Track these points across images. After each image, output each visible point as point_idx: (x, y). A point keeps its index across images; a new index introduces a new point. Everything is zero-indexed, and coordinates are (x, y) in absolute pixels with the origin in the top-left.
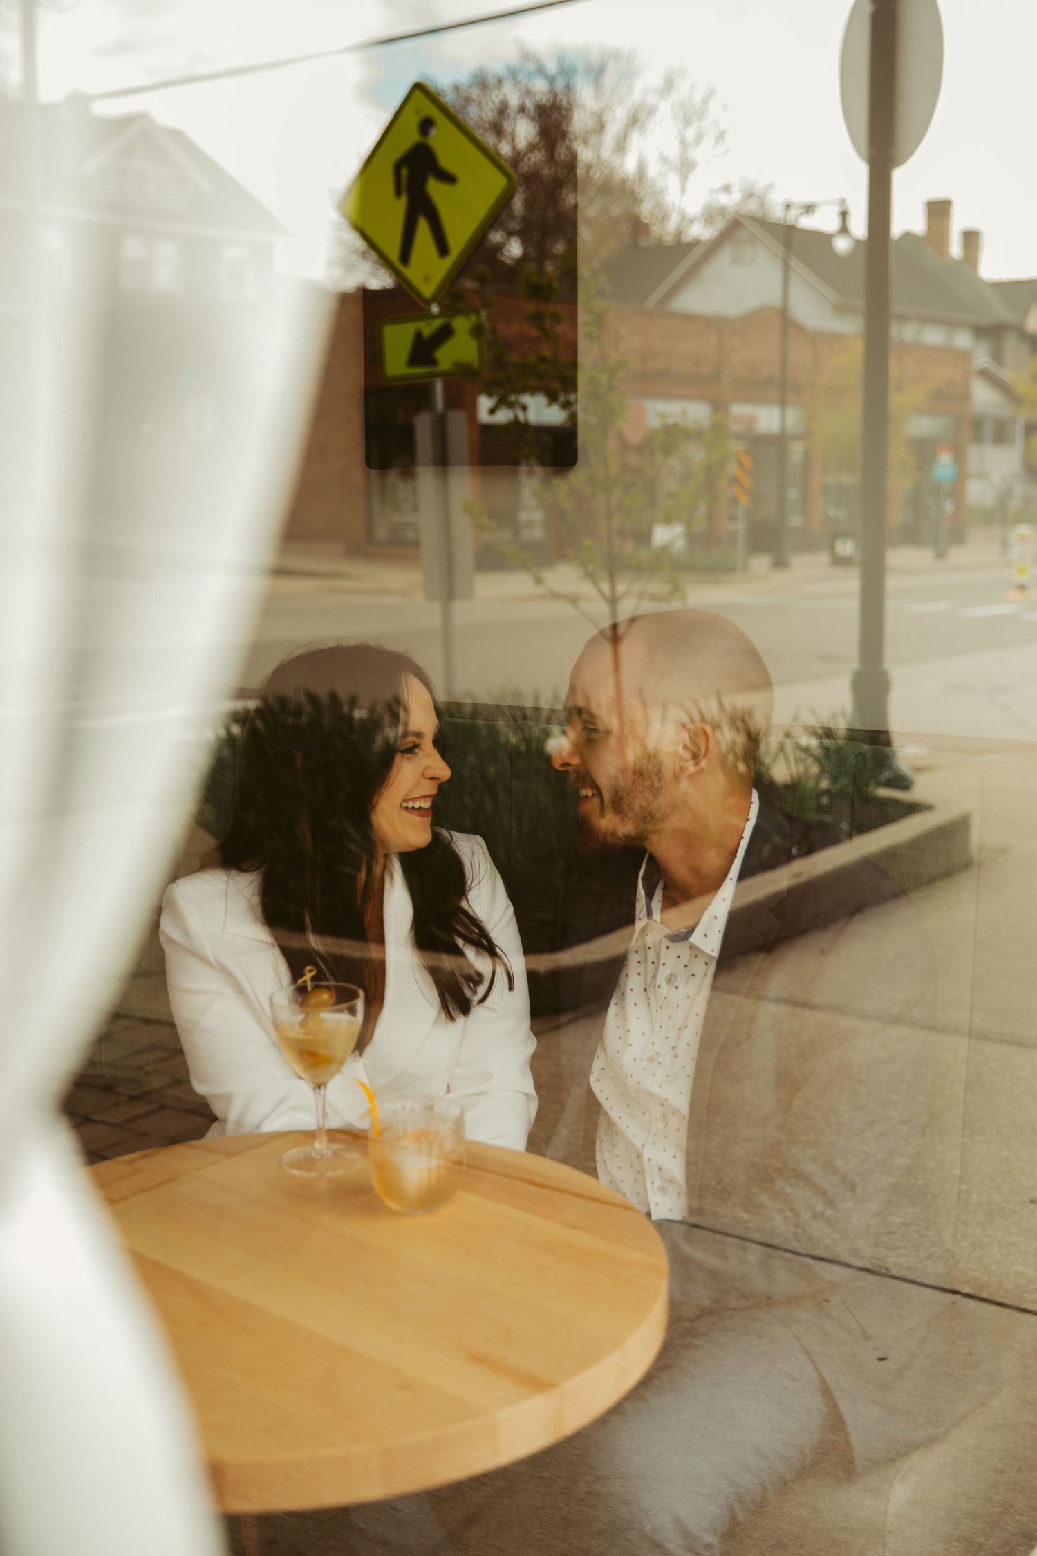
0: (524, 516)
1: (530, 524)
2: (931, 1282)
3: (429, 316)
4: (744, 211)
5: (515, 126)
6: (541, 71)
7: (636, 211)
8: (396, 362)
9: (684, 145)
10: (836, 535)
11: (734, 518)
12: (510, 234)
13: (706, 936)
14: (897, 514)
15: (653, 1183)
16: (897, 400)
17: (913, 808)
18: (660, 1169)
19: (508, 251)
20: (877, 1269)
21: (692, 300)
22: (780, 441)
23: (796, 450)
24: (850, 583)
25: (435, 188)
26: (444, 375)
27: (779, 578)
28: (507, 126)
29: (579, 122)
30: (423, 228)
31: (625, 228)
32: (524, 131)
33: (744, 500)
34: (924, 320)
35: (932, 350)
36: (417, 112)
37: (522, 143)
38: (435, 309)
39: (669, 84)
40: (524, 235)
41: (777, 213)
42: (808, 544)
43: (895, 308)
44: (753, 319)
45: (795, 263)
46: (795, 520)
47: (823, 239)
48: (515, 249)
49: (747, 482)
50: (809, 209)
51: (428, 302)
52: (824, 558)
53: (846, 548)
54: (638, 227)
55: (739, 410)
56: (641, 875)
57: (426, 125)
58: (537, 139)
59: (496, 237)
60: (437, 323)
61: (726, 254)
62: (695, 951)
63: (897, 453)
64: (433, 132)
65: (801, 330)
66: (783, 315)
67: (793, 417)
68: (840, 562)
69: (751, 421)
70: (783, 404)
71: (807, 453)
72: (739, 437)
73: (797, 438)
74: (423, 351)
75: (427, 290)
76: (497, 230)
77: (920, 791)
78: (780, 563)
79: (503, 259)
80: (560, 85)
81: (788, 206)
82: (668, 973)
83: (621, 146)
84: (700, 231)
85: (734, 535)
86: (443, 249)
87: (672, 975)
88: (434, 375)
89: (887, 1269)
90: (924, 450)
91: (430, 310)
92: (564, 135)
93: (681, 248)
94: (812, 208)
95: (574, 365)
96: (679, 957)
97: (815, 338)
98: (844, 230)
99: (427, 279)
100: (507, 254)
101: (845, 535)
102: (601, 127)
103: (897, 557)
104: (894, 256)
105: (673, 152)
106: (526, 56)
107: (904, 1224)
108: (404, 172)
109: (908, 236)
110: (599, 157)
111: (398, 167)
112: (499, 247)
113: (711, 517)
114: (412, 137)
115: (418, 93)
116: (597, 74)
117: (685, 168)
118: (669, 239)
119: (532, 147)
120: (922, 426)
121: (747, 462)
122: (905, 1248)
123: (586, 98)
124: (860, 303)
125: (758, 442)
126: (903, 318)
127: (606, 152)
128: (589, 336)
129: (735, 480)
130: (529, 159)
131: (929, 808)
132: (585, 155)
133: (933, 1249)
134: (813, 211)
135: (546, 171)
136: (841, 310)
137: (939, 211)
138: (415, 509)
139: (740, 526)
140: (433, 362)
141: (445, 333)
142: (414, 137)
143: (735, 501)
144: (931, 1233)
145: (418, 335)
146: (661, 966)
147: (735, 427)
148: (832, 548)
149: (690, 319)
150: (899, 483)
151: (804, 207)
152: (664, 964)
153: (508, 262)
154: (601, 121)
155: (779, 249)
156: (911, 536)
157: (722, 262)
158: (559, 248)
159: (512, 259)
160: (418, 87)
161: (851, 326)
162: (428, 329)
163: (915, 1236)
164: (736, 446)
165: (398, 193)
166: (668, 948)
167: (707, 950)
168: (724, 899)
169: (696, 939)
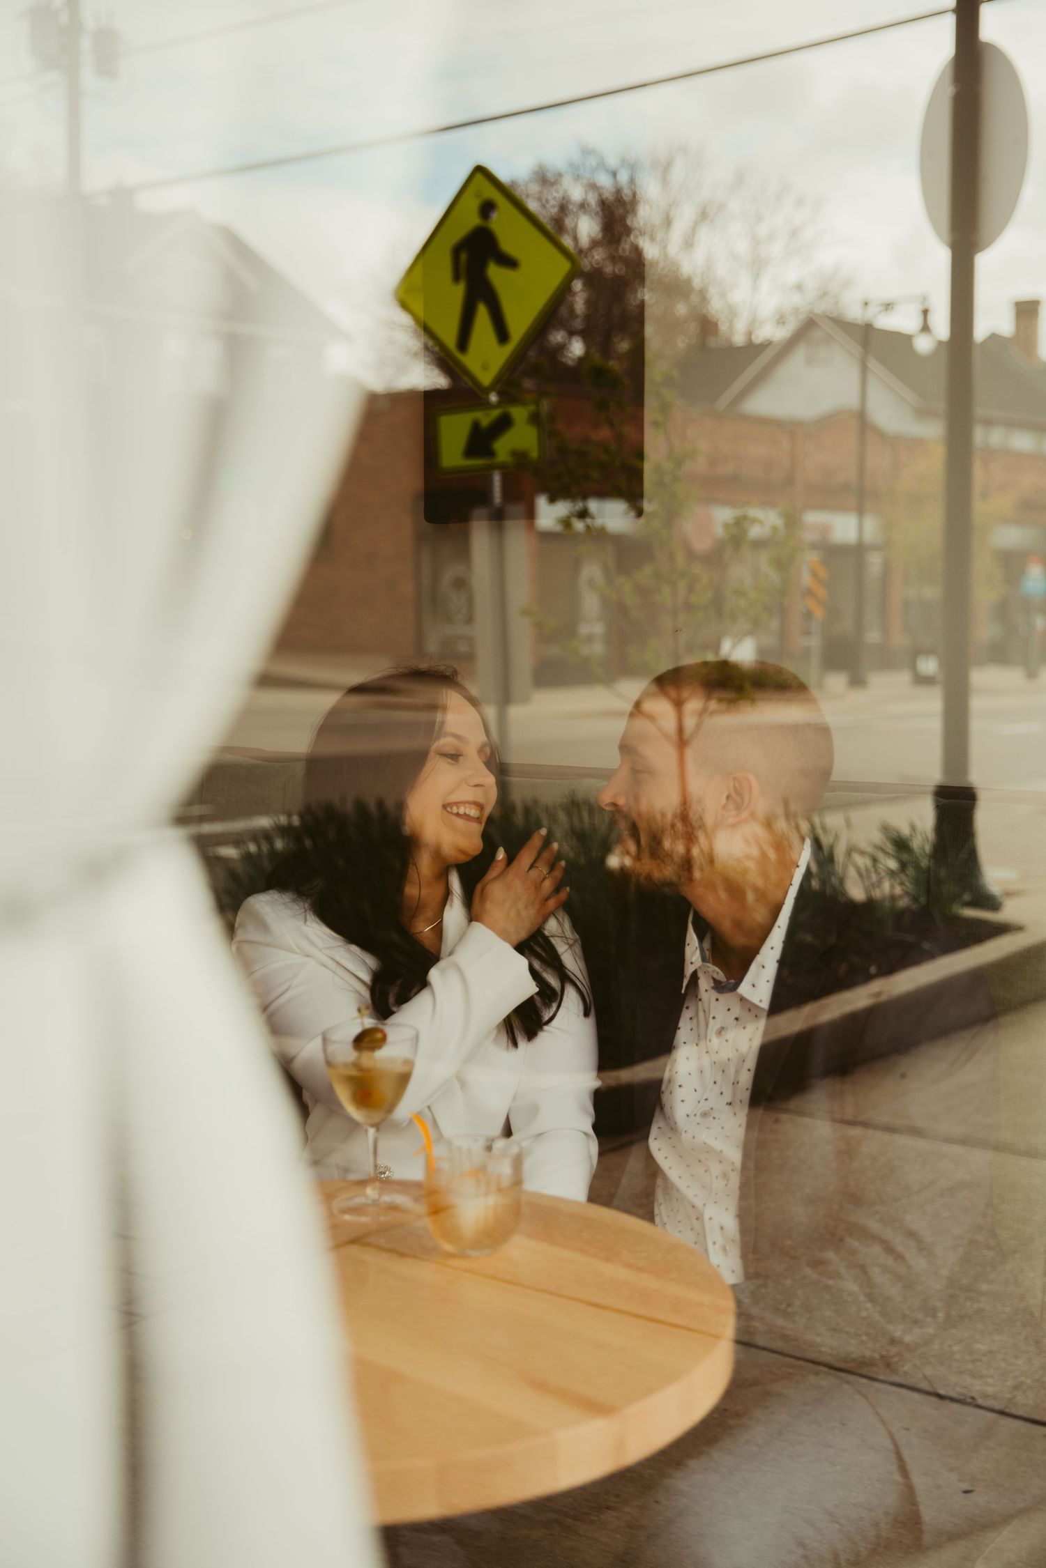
0: (584, 629)
1: (590, 639)
2: (1020, 1413)
3: (487, 406)
4: (818, 310)
5: (577, 220)
6: (602, 165)
7: (704, 311)
8: (452, 454)
9: (756, 241)
10: (916, 653)
11: (807, 633)
12: (571, 333)
13: (754, 986)
14: (985, 630)
15: (714, 1243)
16: (981, 508)
17: (1001, 929)
18: (722, 1228)
19: (571, 352)
20: (962, 1397)
21: (763, 403)
22: (858, 551)
23: (875, 562)
24: (932, 704)
25: (495, 273)
26: (502, 467)
27: (857, 697)
28: (568, 222)
29: (645, 215)
31: (693, 327)
32: (587, 228)
33: (819, 613)
34: (1011, 425)
35: (1020, 456)
36: (477, 195)
37: (584, 241)
38: (493, 398)
39: (740, 179)
40: (585, 334)
41: (854, 313)
42: (887, 661)
43: (980, 411)
44: (829, 422)
45: (873, 364)
46: (873, 636)
47: (903, 340)
48: (577, 348)
49: (822, 593)
50: (888, 306)
51: (487, 391)
52: (905, 677)
53: (929, 666)
54: (707, 326)
55: (813, 518)
57: (487, 208)
58: (600, 235)
59: (558, 337)
60: (495, 413)
61: (800, 353)
62: (746, 1003)
63: (983, 566)
64: (495, 216)
65: (880, 434)
66: (861, 418)
67: (871, 528)
68: (922, 680)
69: (826, 530)
70: (860, 512)
71: (886, 565)
72: (814, 546)
73: (875, 548)
74: (480, 442)
75: (486, 378)
76: (557, 330)
77: (1009, 912)
78: (857, 681)
79: (564, 360)
80: (623, 178)
81: (866, 304)
82: (718, 1026)
83: (689, 243)
84: (770, 332)
85: (807, 652)
86: (502, 334)
88: (492, 468)
89: (973, 1398)
90: (1012, 563)
91: (488, 399)
92: (628, 230)
93: (753, 349)
94: (891, 306)
95: (640, 455)
96: (730, 1012)
97: (893, 442)
98: (925, 328)
99: (485, 367)
100: (570, 355)
101: (928, 652)
102: (668, 222)
103: (982, 678)
104: (977, 356)
105: (742, 246)
106: (587, 152)
107: (991, 1352)
108: (464, 257)
109: (994, 338)
110: (666, 254)
111: (457, 251)
112: (562, 348)
113: (783, 633)
114: (471, 220)
115: (479, 177)
116: (664, 169)
117: (757, 266)
118: (739, 339)
119: (595, 244)
120: (1010, 537)
121: (823, 573)
122: (992, 1377)
123: (651, 191)
124: (941, 406)
125: (833, 553)
126: (988, 423)
127: (674, 249)
128: (656, 424)
129: (809, 593)
130: (593, 257)
131: (1019, 928)
132: (650, 251)
133: (1022, 1379)
134: (892, 308)
135: (608, 269)
136: (922, 413)
137: (1026, 311)
138: (470, 620)
139: (815, 642)
140: (491, 453)
141: (504, 423)
142: (474, 220)
143: (809, 615)
144: (1020, 1362)
145: (476, 426)
147: (809, 536)
148: (913, 667)
149: (763, 422)
150: (984, 595)
151: (882, 305)
153: (570, 363)
154: (668, 217)
155: (857, 350)
156: (999, 655)
157: (795, 364)
158: (624, 346)
159: (573, 360)
160: (480, 170)
161: (933, 431)
162: (486, 418)
163: (1003, 1365)
164: (812, 557)
165: (455, 280)
166: (717, 1000)
167: (756, 1001)
168: (772, 948)
169: (744, 989)
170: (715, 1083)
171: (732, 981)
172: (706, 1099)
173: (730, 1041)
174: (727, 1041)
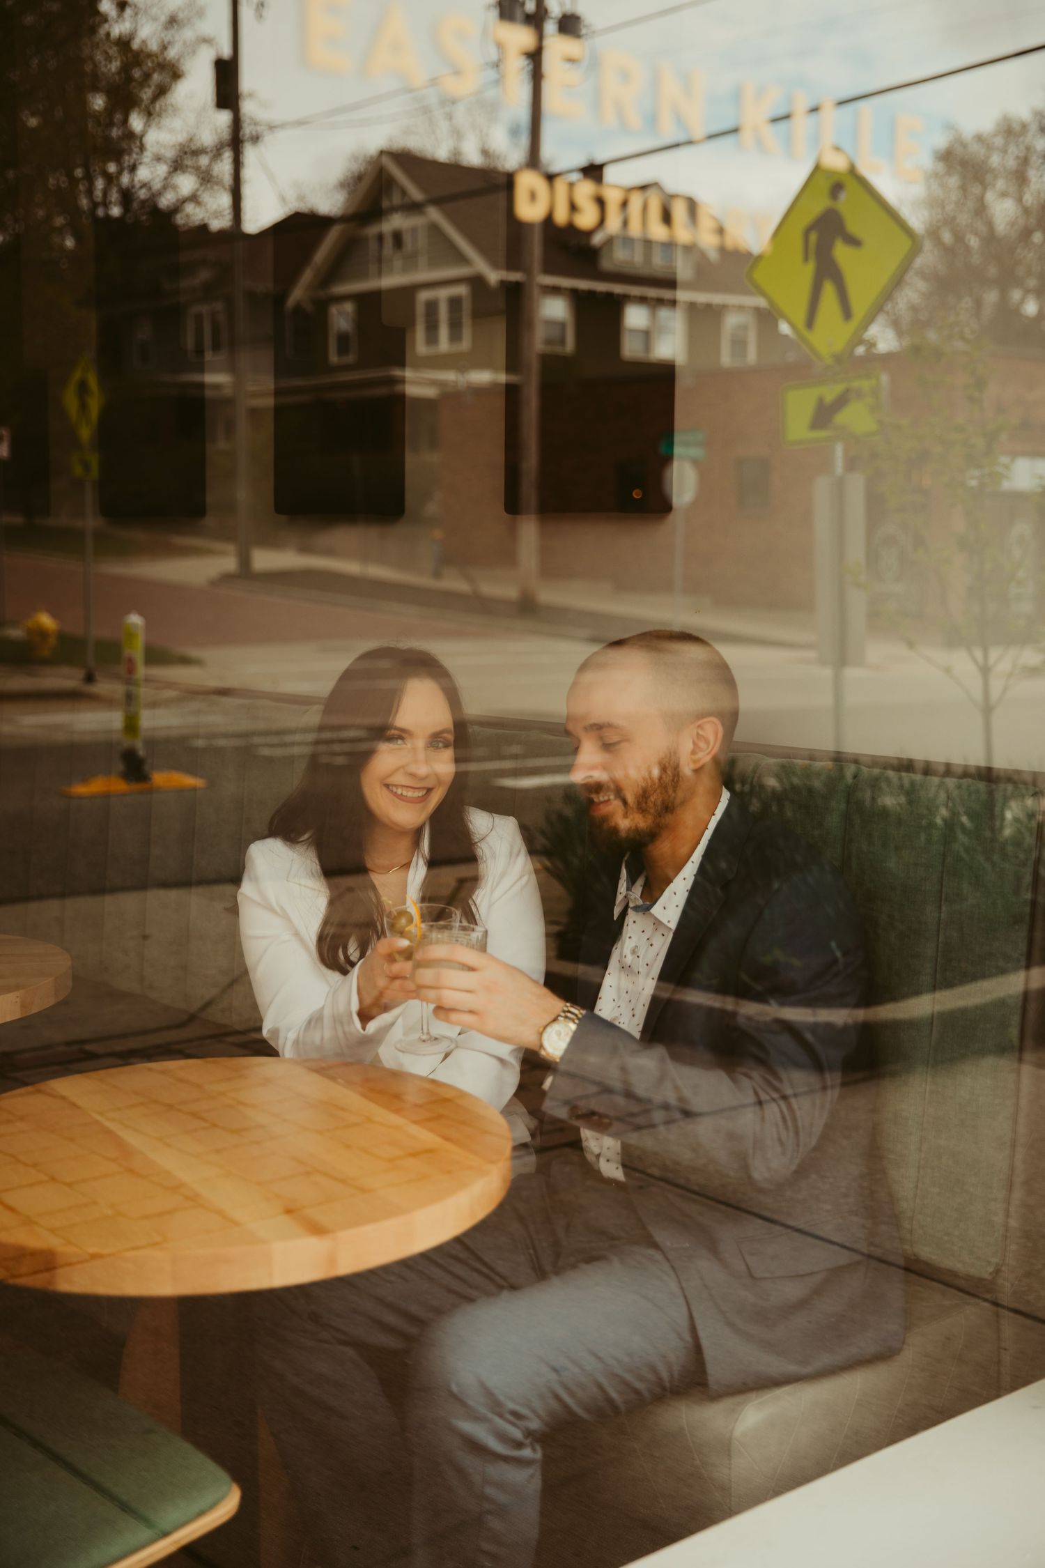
8: (798, 427)
12: (1027, 291)
13: (665, 908)
19: (1025, 310)
30: (829, 290)
40: (1039, 292)
48: (1031, 307)
56: (626, 858)
57: (837, 190)
59: (1016, 294)
60: (839, 388)
62: (657, 923)
64: (843, 196)
74: (824, 415)
75: (829, 355)
82: (634, 945)
86: (847, 313)
87: (637, 947)
88: (834, 439)
96: (643, 931)
108: (813, 237)
111: (807, 232)
112: (1019, 306)
140: (834, 425)
141: (845, 398)
146: (628, 939)
152: (630, 937)
162: (830, 393)
165: (806, 259)
166: (634, 922)
167: (665, 921)
168: (684, 879)
169: (656, 910)
170: (627, 992)
171: (648, 903)
172: (619, 1007)
173: (641, 958)
174: (638, 957)
